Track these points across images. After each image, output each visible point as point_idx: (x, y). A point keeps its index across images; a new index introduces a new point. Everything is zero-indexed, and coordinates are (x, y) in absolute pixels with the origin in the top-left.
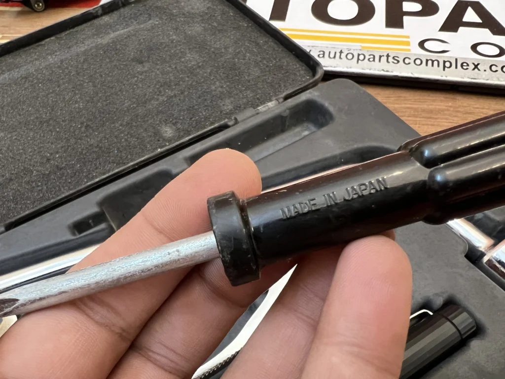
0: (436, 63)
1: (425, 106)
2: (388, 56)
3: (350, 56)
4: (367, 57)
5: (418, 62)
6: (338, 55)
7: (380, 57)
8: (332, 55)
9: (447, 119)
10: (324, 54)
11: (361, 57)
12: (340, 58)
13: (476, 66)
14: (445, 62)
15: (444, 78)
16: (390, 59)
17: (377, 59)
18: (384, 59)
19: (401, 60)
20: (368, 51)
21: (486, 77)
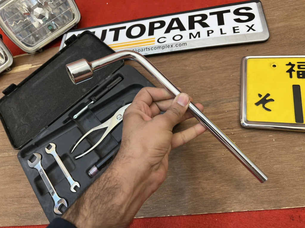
1: (160, 61)
2: (147, 48)
3: (136, 51)
4: (141, 50)
5: (155, 48)
7: (145, 49)
11: (139, 50)
13: (172, 46)
15: (163, 52)
16: (147, 49)
18: (145, 50)
19: (150, 49)
20: (141, 48)
21: (175, 49)
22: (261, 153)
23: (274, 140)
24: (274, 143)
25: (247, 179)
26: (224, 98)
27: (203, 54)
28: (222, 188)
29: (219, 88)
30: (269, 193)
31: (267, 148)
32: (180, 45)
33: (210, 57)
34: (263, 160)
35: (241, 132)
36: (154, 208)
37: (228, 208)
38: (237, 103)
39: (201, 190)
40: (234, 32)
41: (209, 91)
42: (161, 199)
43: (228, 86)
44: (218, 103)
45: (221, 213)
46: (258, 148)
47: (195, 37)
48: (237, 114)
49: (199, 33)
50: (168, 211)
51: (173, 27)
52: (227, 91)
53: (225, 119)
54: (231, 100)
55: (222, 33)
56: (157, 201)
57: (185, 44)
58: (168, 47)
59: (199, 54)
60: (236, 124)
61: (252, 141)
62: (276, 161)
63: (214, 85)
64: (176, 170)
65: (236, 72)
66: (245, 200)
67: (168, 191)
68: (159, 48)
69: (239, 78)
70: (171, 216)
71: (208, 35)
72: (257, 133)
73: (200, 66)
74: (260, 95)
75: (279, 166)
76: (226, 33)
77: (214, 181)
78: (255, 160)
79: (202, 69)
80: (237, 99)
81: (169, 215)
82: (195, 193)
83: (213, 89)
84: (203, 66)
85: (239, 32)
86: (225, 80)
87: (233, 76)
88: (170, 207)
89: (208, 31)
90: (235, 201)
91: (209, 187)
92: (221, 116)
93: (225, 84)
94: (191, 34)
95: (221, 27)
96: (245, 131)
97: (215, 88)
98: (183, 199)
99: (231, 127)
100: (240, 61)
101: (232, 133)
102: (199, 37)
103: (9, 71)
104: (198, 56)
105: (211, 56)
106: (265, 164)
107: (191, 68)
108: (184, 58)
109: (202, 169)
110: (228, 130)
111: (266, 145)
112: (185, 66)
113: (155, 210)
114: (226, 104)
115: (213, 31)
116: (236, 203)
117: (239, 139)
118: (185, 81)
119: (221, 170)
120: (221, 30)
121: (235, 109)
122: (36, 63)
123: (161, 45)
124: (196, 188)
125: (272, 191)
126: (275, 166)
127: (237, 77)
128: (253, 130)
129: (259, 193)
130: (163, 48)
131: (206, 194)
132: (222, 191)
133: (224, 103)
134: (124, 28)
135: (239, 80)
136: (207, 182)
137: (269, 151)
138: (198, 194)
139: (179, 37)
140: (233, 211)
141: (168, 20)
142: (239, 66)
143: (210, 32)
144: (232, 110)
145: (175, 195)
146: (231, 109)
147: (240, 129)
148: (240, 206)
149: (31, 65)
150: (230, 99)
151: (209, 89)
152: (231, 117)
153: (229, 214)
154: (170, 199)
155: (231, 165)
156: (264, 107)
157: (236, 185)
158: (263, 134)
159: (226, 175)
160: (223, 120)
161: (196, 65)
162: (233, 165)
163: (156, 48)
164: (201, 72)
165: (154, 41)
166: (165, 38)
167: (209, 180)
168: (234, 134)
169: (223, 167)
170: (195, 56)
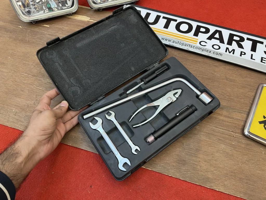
0: (201, 49)
2: (190, 45)
3: (180, 44)
4: (185, 45)
6: (178, 42)
7: (188, 45)
8: (176, 43)
9: (200, 64)
10: (174, 42)
11: (183, 44)
12: (178, 44)
13: (210, 52)
14: (203, 49)
15: (201, 53)
16: (190, 46)
17: (187, 45)
18: (188, 46)
19: (193, 47)
20: (185, 43)
21: (211, 55)
22: (250, 158)
23: (263, 153)
24: (262, 155)
25: (235, 172)
26: (236, 108)
27: (231, 68)
28: (214, 171)
29: (235, 99)
30: (247, 187)
31: (256, 156)
32: (217, 54)
33: (235, 72)
34: (251, 164)
35: (241, 138)
36: (160, 166)
37: (215, 187)
38: (245, 116)
39: (199, 167)
40: (261, 61)
41: (227, 98)
42: (168, 162)
43: (242, 100)
44: (231, 110)
45: (209, 188)
46: (250, 154)
47: (230, 52)
48: (242, 124)
49: (234, 50)
50: (171, 173)
51: (215, 36)
52: (241, 104)
53: (233, 124)
54: (242, 112)
55: (252, 58)
56: (164, 162)
57: (221, 54)
58: (207, 51)
59: (228, 67)
60: (240, 131)
61: (247, 147)
62: (260, 168)
63: (232, 95)
64: (185, 146)
65: (252, 92)
66: (229, 186)
67: (174, 158)
68: (199, 49)
69: (252, 97)
70: (171, 176)
71: (241, 56)
72: (253, 143)
73: (226, 76)
74: (264, 117)
75: (261, 172)
76: (255, 60)
77: (210, 165)
78: (245, 161)
79: (227, 79)
80: (246, 113)
81: (170, 175)
82: (194, 167)
83: (231, 98)
84: (228, 77)
85: (265, 63)
86: (242, 95)
87: (248, 94)
88: (173, 170)
89: (242, 52)
90: (221, 184)
91: (205, 167)
92: (231, 120)
93: (241, 98)
94: (227, 48)
95: (253, 53)
96: (244, 138)
97: (232, 98)
98: (184, 169)
99: (234, 131)
100: (257, 85)
101: (235, 136)
102: (233, 53)
103: (70, 16)
104: (227, 68)
105: (237, 72)
106: (251, 167)
107: (219, 75)
108: (215, 65)
109: (204, 153)
110: (232, 132)
111: (256, 154)
112: (214, 71)
113: (161, 168)
114: (237, 113)
115: (245, 54)
116: (222, 185)
117: (238, 142)
118: (210, 83)
119: (218, 158)
120: (252, 55)
121: (242, 119)
122: (94, 18)
123: (202, 47)
124: (196, 165)
125: (250, 187)
126: (258, 171)
127: (251, 97)
128: (250, 140)
129: (240, 185)
130: (203, 50)
131: (201, 171)
132: (214, 174)
133: (236, 112)
134: (176, 21)
135: (252, 99)
136: (205, 163)
137: (257, 159)
138: (196, 169)
139: (218, 47)
140: (217, 190)
141: (212, 29)
142: (256, 88)
143: (243, 53)
144: (239, 120)
145: (179, 163)
146: (239, 118)
147: (241, 136)
148: (224, 188)
149: (90, 18)
150: (241, 110)
151: (228, 97)
152: (237, 124)
153: (214, 191)
154: (174, 164)
155: (226, 158)
156: (264, 126)
157: (226, 173)
158: (257, 146)
159: (221, 164)
160: (231, 124)
161: (223, 74)
162: (228, 159)
163: (197, 48)
164: (226, 81)
165: (197, 42)
166: (206, 43)
167: (207, 162)
168: (235, 137)
169: (220, 157)
170: (225, 67)
